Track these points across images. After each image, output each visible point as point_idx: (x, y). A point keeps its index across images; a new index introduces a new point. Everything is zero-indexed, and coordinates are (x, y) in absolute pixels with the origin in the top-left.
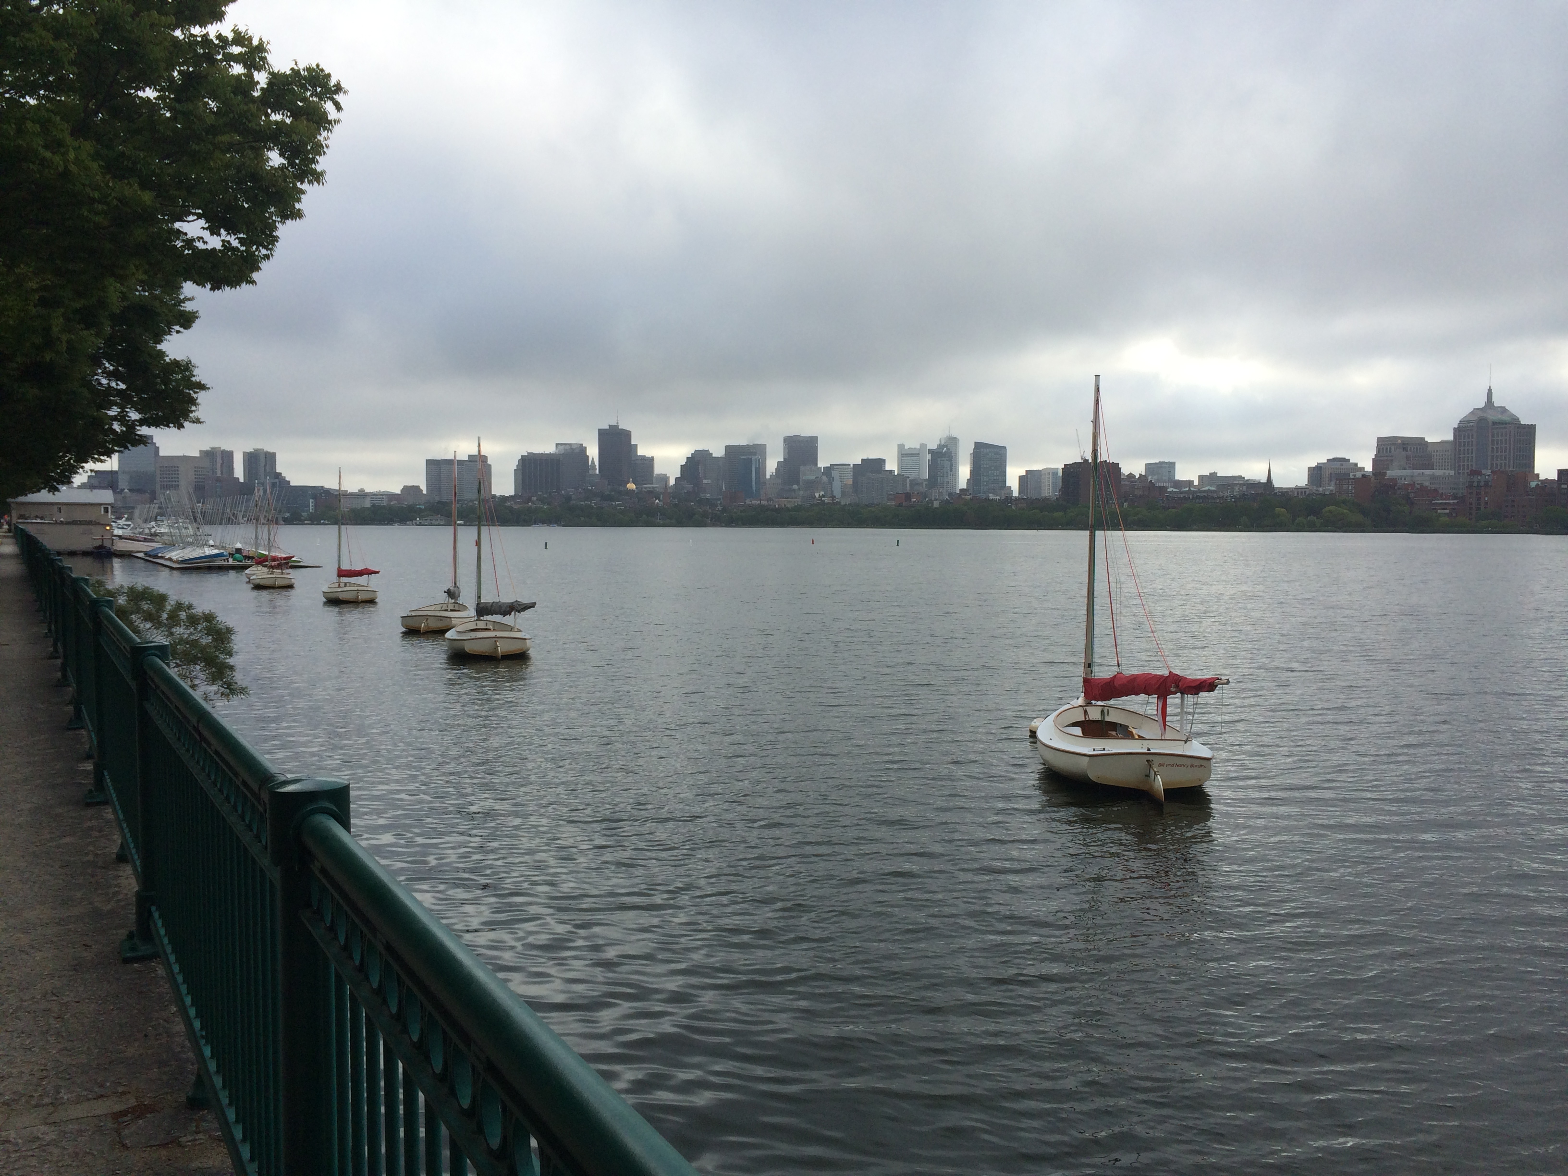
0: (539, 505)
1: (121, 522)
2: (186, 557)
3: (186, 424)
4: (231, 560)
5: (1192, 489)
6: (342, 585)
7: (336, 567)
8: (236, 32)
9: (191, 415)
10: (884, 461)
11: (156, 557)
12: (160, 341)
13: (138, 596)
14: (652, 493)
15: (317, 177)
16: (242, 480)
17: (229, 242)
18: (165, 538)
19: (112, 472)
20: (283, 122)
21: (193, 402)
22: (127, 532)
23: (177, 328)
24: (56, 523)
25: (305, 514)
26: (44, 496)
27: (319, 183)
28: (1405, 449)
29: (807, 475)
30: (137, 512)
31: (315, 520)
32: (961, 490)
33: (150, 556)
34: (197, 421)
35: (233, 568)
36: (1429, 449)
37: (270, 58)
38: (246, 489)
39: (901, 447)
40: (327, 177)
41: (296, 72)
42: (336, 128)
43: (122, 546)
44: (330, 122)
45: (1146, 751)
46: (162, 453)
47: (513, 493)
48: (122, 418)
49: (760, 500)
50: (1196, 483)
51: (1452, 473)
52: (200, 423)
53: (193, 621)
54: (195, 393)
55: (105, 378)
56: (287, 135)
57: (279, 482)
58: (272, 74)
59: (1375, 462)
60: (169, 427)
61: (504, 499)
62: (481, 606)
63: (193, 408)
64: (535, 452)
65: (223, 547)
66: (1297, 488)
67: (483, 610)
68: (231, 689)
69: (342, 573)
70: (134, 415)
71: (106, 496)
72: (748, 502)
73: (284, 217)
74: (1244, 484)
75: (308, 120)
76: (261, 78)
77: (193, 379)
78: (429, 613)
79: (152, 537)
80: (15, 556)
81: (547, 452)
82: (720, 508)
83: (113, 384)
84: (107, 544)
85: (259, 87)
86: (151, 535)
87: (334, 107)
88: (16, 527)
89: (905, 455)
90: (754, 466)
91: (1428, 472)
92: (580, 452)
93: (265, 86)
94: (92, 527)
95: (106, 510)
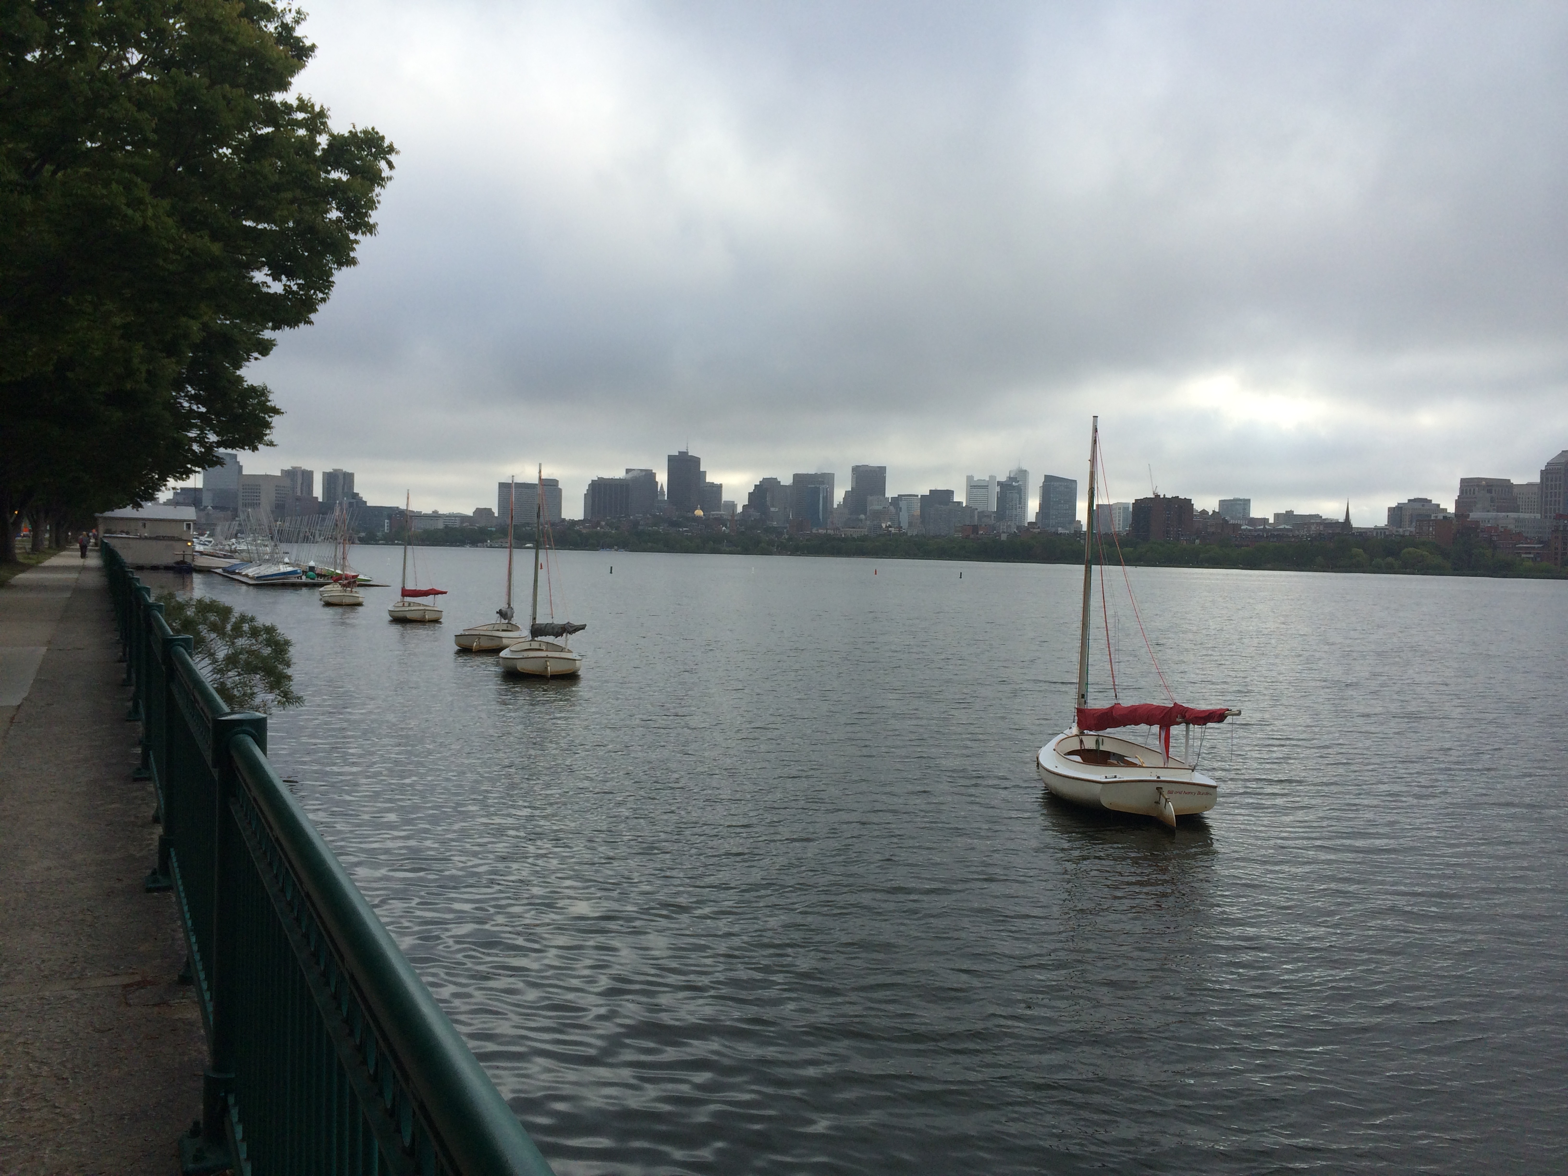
0: (607, 529)
1: (203, 538)
2: (262, 574)
3: (260, 446)
4: (304, 577)
5: (1267, 527)
6: (406, 604)
7: (401, 586)
8: (300, 99)
9: (265, 438)
10: (953, 492)
11: (234, 573)
12: (239, 367)
13: (205, 608)
14: (720, 521)
15: (370, 229)
16: (320, 500)
17: (290, 286)
18: (244, 554)
19: (195, 490)
20: (340, 179)
21: (268, 425)
22: (208, 549)
23: (256, 355)
24: (141, 538)
25: (379, 534)
26: (128, 512)
27: (371, 234)
28: (1490, 491)
29: (874, 505)
30: (218, 529)
31: (390, 540)
32: (1029, 523)
33: (228, 572)
34: (271, 444)
35: (306, 585)
36: (1515, 490)
37: (330, 123)
38: (325, 508)
39: (970, 478)
40: (378, 228)
41: (353, 135)
42: (389, 184)
43: (202, 562)
44: (383, 179)
45: (1155, 779)
46: (245, 472)
47: (582, 518)
48: (201, 440)
49: (827, 529)
50: (1271, 521)
51: (1538, 516)
52: (274, 446)
53: (255, 632)
54: (270, 417)
55: (187, 401)
56: (344, 192)
57: (356, 501)
58: (332, 135)
59: (1457, 502)
60: (244, 449)
61: (573, 523)
62: (536, 627)
63: (268, 432)
64: (605, 477)
65: (298, 565)
66: (1376, 529)
67: (537, 631)
68: (288, 698)
69: (405, 593)
70: (212, 438)
71: (189, 513)
72: (814, 531)
73: (340, 264)
74: (1320, 524)
75: (363, 178)
76: (323, 140)
77: (268, 404)
78: (482, 633)
79: (232, 553)
80: (99, 569)
81: (617, 477)
82: (787, 537)
83: (195, 407)
84: (188, 559)
85: (320, 148)
86: (231, 551)
87: (387, 166)
88: (102, 542)
89: (974, 487)
90: (821, 496)
91: (1512, 515)
92: (649, 476)
93: (326, 147)
94: (173, 543)
95: (189, 526)
